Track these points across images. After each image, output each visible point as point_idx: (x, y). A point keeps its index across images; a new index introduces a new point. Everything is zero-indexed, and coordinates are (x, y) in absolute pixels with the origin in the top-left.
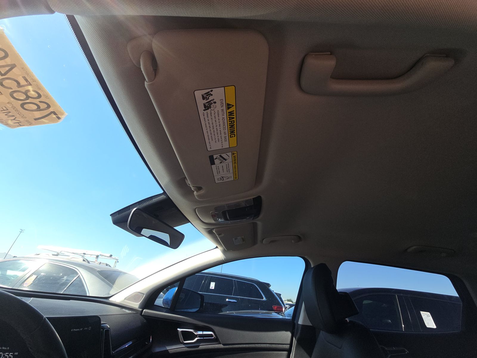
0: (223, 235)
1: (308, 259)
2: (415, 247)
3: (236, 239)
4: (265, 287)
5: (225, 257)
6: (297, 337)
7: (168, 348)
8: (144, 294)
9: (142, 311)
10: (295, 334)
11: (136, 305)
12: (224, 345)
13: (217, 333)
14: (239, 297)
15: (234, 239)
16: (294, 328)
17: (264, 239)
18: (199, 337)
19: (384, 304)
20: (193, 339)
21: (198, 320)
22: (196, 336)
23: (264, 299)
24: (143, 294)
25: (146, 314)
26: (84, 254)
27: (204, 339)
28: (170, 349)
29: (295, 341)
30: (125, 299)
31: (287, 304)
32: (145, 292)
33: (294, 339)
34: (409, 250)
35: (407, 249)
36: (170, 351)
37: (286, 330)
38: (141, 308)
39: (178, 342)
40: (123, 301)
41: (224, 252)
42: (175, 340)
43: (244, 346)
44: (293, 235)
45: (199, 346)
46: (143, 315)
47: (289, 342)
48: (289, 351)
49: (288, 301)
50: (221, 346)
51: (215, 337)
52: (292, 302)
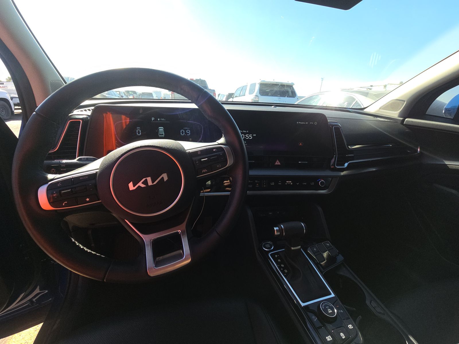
7: (447, 163)
8: (404, 101)
9: (403, 120)
11: (395, 114)
24: (402, 101)
25: (409, 123)
26: (371, 86)
28: (448, 164)
30: (380, 109)
32: (406, 99)
38: (402, 117)
40: (378, 111)
46: (406, 125)
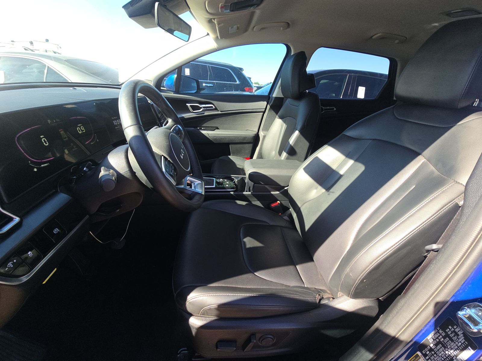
0: (222, 25)
1: (290, 46)
2: (379, 34)
3: (232, 28)
4: (238, 71)
5: (217, 45)
6: (270, 105)
7: (184, 115)
10: (269, 102)
12: (221, 111)
13: (216, 105)
14: (214, 81)
15: (230, 28)
16: (269, 99)
17: (255, 26)
18: (203, 108)
19: (336, 83)
20: (200, 110)
21: (200, 98)
22: (201, 108)
23: (238, 82)
24: (150, 81)
27: (207, 109)
29: (268, 107)
31: (255, 87)
33: (268, 105)
34: (373, 38)
35: (372, 37)
36: (185, 117)
37: (264, 101)
39: (189, 111)
41: (217, 39)
42: (187, 110)
43: (235, 111)
44: (282, 22)
45: (204, 113)
47: (265, 108)
48: (264, 112)
49: (255, 83)
50: (220, 112)
51: (214, 107)
52: (259, 84)
